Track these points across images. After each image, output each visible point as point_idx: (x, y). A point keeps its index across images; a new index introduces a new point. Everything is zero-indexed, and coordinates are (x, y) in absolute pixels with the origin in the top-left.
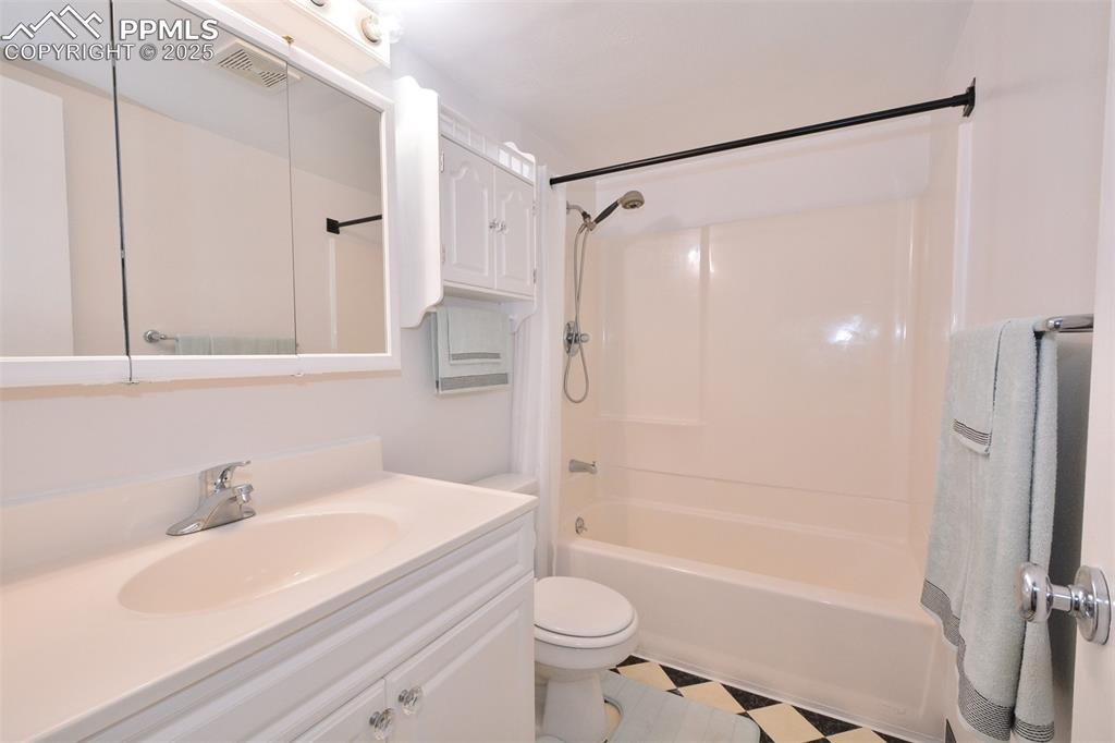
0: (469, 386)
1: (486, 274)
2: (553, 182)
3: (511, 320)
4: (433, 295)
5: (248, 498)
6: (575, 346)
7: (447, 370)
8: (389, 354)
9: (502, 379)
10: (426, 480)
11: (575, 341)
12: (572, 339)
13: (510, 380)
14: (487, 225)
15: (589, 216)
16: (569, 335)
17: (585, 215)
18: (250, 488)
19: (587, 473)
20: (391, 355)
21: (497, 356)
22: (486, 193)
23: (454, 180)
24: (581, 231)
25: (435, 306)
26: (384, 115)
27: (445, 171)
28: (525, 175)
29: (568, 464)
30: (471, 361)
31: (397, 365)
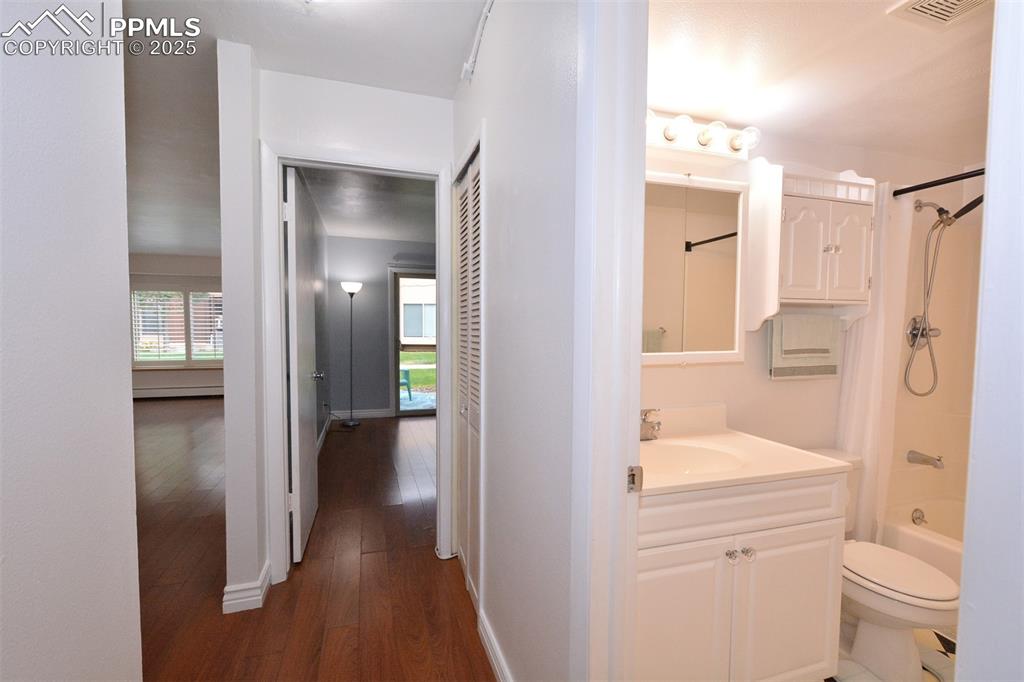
0: (798, 374)
1: (819, 288)
2: (896, 193)
3: (842, 321)
4: (771, 308)
5: (659, 429)
6: (920, 340)
7: (779, 362)
8: (736, 351)
9: (831, 370)
10: (759, 439)
11: (922, 335)
12: (918, 333)
13: (839, 370)
14: (821, 249)
15: (947, 212)
16: (914, 329)
17: (941, 211)
18: (659, 423)
19: (931, 467)
20: (737, 352)
21: (826, 351)
22: (821, 225)
23: (793, 224)
24: (935, 227)
25: (774, 316)
26: (741, 196)
27: (787, 219)
28: (864, 198)
29: (906, 456)
30: (802, 355)
31: (742, 358)
